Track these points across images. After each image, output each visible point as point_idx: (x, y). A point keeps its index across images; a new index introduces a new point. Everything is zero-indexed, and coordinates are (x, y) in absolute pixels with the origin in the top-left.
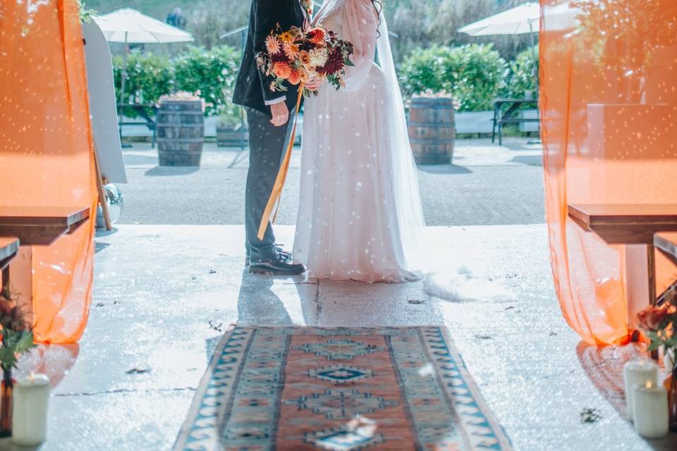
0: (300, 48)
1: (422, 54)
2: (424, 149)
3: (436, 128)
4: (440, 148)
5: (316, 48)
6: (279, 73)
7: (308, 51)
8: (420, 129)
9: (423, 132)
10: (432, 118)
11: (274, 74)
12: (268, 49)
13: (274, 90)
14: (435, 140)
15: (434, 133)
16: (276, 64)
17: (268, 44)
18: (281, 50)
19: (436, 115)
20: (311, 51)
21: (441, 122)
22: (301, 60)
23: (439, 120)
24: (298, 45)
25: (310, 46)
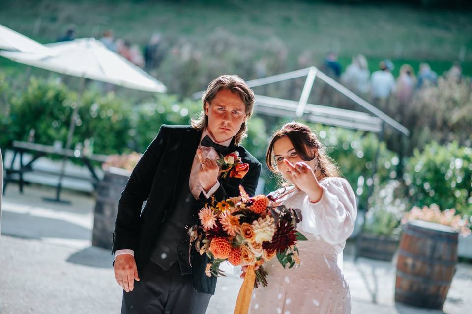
0: (242, 221)
1: (436, 153)
2: (411, 287)
3: (431, 265)
4: (432, 289)
5: (260, 218)
6: (216, 251)
7: (251, 223)
8: (410, 261)
9: (414, 266)
10: (428, 251)
11: (210, 253)
12: (202, 222)
13: (210, 275)
14: (428, 279)
15: (427, 270)
16: (213, 240)
17: (201, 215)
18: (217, 222)
19: (434, 249)
20: (255, 222)
21: (440, 258)
22: (242, 234)
23: (437, 255)
24: (238, 217)
25: (253, 217)
